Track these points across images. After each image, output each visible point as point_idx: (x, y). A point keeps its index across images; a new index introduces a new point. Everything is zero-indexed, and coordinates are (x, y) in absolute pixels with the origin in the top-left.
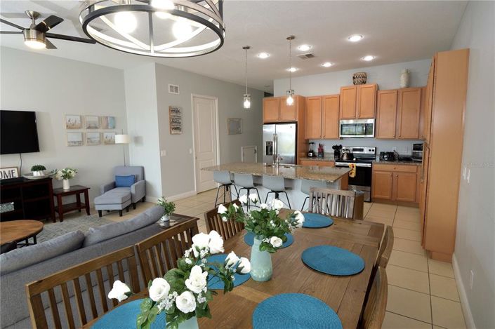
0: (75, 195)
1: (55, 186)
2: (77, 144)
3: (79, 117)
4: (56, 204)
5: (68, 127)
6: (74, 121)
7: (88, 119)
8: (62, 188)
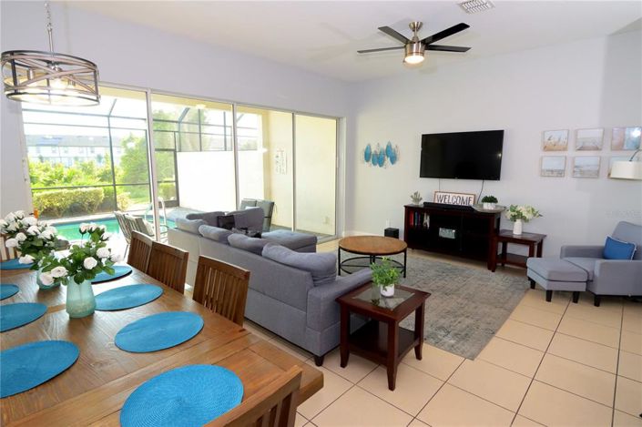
0: (528, 248)
1: (504, 226)
2: (555, 174)
3: (565, 133)
4: (500, 252)
5: (546, 148)
6: (557, 140)
7: (582, 135)
8: (512, 231)
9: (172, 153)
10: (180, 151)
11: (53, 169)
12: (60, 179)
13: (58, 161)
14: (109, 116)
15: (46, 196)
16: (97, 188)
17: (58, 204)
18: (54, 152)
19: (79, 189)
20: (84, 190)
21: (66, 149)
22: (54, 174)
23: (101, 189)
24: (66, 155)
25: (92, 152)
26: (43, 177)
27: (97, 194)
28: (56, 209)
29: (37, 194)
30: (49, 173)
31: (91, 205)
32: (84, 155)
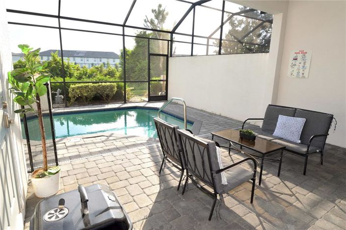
9: (166, 57)
10: (171, 56)
11: (81, 69)
12: (85, 75)
13: (84, 65)
14: (124, 26)
15: (78, 88)
16: (112, 84)
17: (86, 94)
18: (82, 60)
19: (100, 84)
20: (103, 84)
21: (87, 59)
22: (82, 72)
23: (115, 84)
24: (87, 62)
25: (101, 61)
26: (76, 74)
27: (112, 88)
28: (85, 98)
29: (72, 86)
30: (79, 72)
31: (108, 96)
32: (96, 63)
